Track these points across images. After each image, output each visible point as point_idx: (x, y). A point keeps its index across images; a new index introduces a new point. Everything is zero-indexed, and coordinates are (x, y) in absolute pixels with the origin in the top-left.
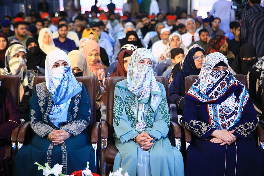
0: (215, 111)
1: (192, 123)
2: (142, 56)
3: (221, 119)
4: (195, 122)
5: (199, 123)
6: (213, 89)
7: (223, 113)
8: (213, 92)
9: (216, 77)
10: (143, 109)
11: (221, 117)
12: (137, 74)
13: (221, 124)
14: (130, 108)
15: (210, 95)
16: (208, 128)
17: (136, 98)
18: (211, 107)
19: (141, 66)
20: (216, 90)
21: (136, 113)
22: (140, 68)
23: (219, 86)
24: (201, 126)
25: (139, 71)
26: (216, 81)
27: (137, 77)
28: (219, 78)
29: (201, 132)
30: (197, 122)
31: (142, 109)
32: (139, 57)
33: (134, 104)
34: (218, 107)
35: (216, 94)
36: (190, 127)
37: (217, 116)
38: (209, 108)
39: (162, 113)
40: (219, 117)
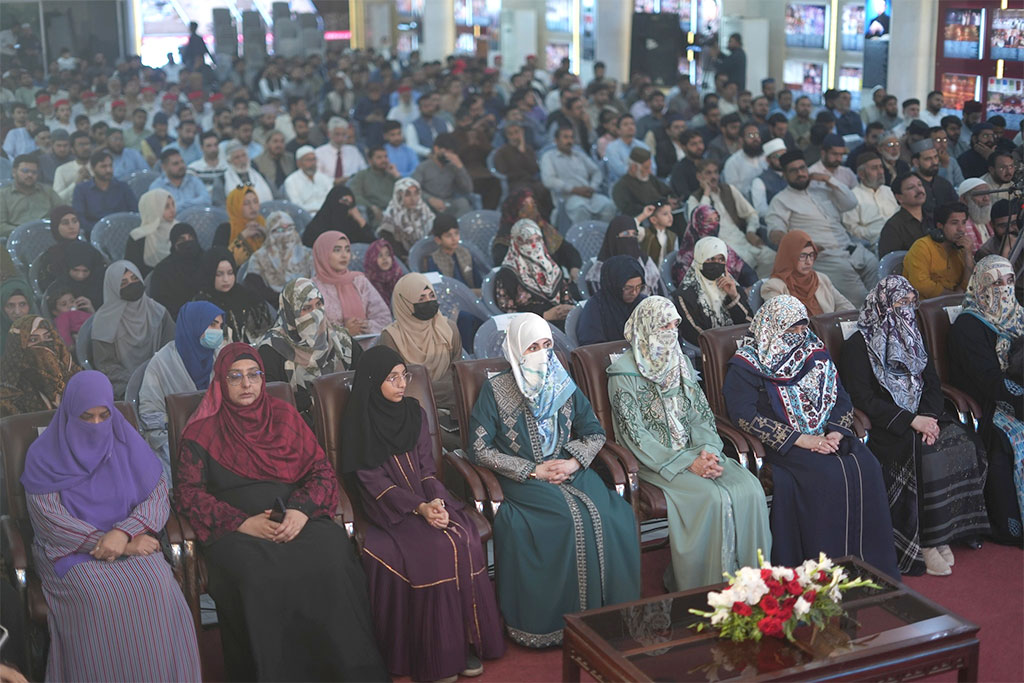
0: (793, 397)
1: (757, 423)
2: (666, 316)
3: (807, 413)
4: (762, 421)
5: (768, 422)
6: (782, 362)
7: (808, 400)
8: (782, 368)
9: (790, 344)
10: (676, 406)
11: (805, 410)
12: (659, 348)
13: (808, 421)
14: (649, 407)
15: (778, 372)
16: (787, 433)
17: (658, 388)
18: (784, 391)
19: (666, 333)
20: (787, 364)
21: (663, 414)
22: (664, 336)
23: (792, 358)
24: (774, 429)
25: (661, 342)
26: (788, 349)
27: (657, 354)
28: (794, 345)
29: (775, 440)
30: (765, 421)
31: (673, 407)
32: (660, 319)
33: (654, 399)
34: (796, 390)
35: (788, 371)
36: (751, 430)
37: (798, 407)
38: (782, 392)
39: (699, 410)
40: (802, 410)
